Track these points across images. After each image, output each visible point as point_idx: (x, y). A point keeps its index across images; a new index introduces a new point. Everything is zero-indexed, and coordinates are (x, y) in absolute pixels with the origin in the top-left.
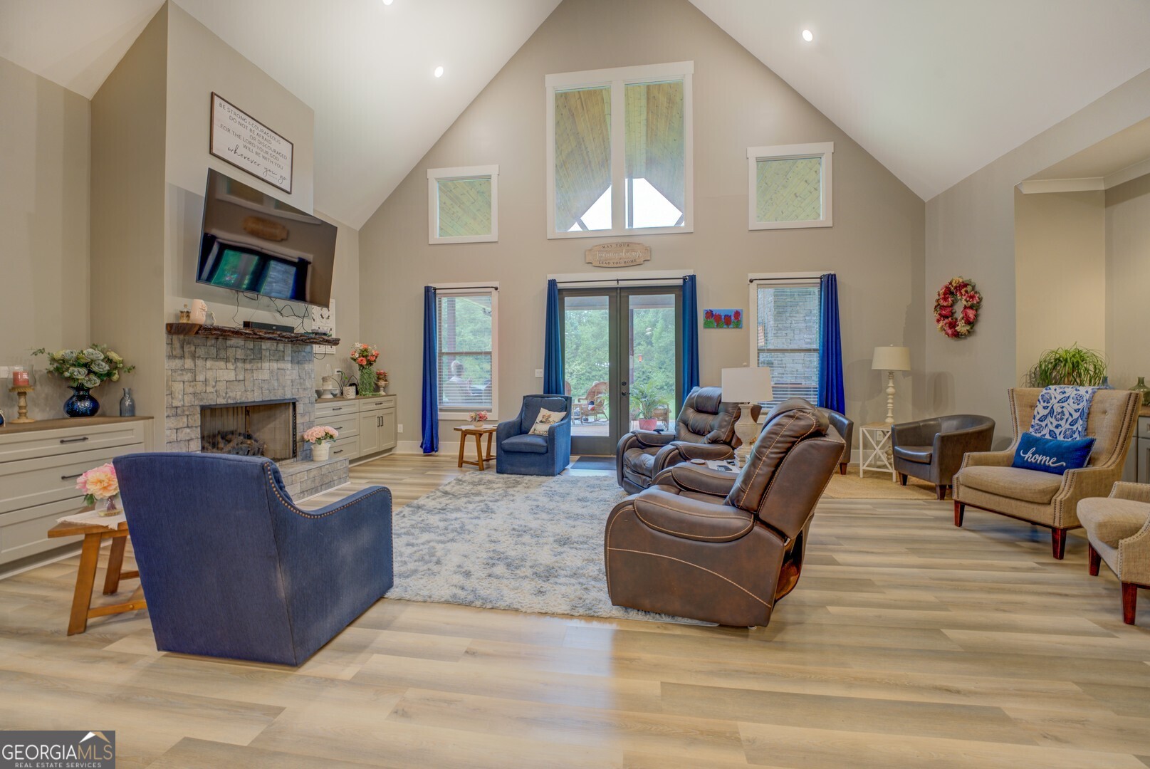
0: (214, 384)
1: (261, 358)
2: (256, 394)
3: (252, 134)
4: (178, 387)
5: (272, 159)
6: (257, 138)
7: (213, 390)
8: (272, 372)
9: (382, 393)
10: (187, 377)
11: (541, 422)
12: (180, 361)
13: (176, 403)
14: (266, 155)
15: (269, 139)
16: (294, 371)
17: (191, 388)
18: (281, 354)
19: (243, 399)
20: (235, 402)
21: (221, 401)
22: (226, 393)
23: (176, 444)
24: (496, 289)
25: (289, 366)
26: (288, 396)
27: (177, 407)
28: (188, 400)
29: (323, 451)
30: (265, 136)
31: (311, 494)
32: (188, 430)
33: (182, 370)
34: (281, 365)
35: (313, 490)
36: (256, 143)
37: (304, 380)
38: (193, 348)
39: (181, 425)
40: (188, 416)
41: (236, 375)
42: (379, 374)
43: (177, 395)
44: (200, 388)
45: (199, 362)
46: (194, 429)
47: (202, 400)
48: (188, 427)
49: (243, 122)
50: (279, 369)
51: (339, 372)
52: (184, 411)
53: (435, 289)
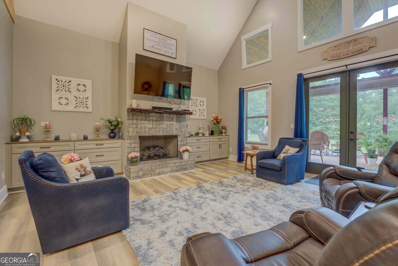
0: (144, 129)
1: (163, 120)
2: (160, 133)
3: (159, 40)
4: (131, 130)
5: (168, 47)
6: (161, 40)
7: (143, 131)
8: (167, 125)
9: (224, 134)
10: (134, 126)
11: (284, 153)
12: (132, 121)
13: (130, 135)
14: (165, 46)
15: (166, 40)
16: (177, 125)
17: (135, 130)
18: (172, 118)
19: (155, 134)
20: (152, 135)
21: (147, 135)
22: (149, 132)
23: (130, 149)
24: (271, 84)
25: (175, 123)
26: (174, 134)
27: (130, 136)
28: (135, 134)
29: (186, 156)
30: (165, 39)
31: (176, 172)
32: (134, 144)
33: (132, 124)
34: (171, 123)
35: (177, 171)
36: (161, 42)
37: (182, 128)
38: (136, 117)
39: (132, 142)
40: (134, 139)
41: (153, 126)
42: (222, 127)
43: (130, 132)
44: (139, 130)
45: (139, 121)
46: (137, 144)
47: (139, 134)
48: (134, 143)
49: (155, 36)
50: (170, 124)
51: (208, 126)
52: (133, 138)
53: (243, 89)
